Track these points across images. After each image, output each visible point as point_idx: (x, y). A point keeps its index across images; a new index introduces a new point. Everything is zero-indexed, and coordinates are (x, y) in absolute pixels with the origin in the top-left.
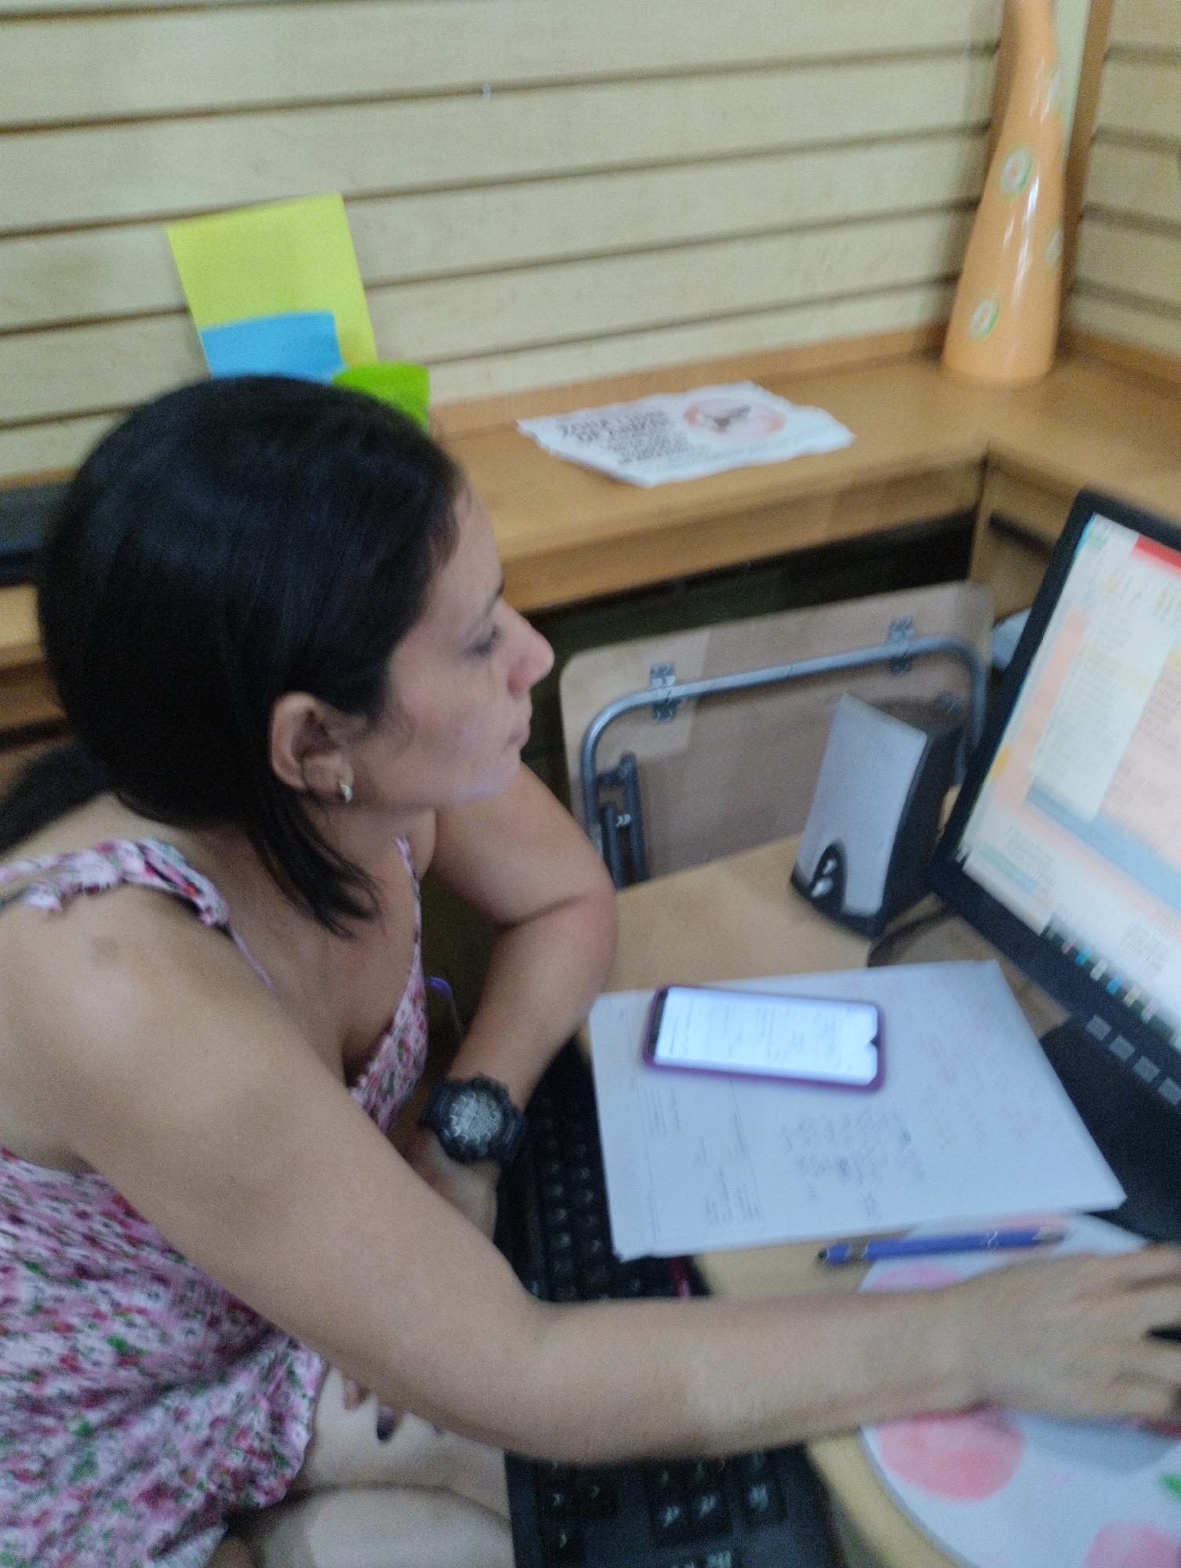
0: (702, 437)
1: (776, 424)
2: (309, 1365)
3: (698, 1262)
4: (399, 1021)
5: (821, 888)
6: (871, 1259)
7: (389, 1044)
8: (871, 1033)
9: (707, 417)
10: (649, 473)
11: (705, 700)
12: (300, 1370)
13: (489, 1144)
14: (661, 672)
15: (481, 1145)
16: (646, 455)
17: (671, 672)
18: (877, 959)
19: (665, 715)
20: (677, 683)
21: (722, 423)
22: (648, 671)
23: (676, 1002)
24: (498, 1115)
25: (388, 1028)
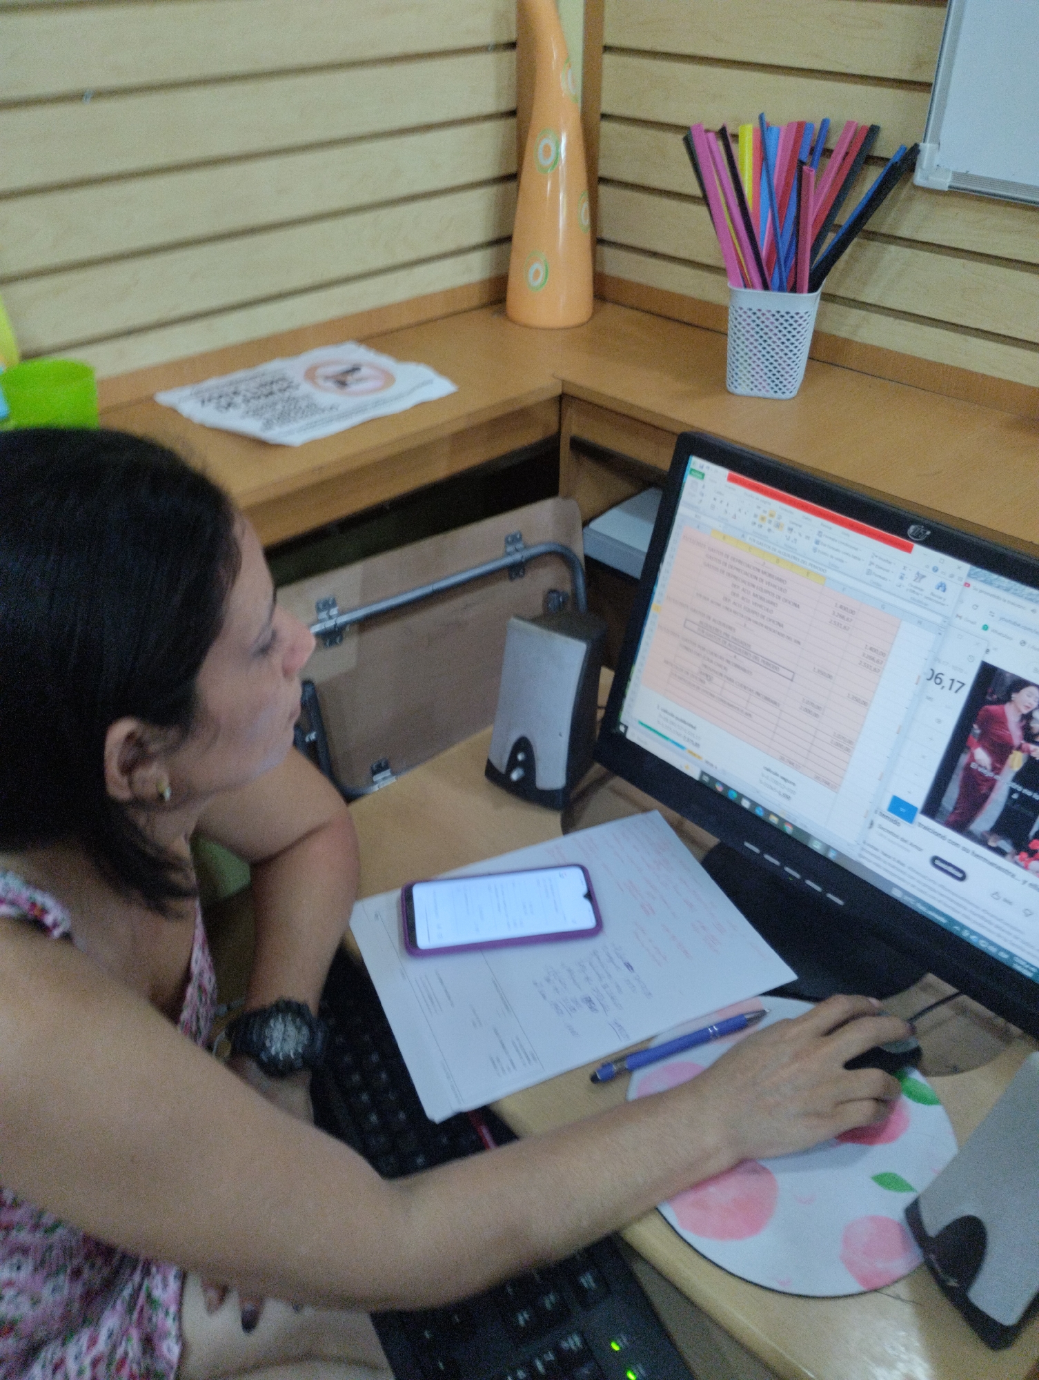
0: (327, 396)
1: (389, 379)
2: (165, 1286)
3: (494, 1108)
4: (195, 969)
5: (515, 776)
6: (630, 1071)
7: (191, 991)
8: (584, 889)
9: (327, 378)
10: (293, 434)
11: (365, 624)
12: (157, 1293)
13: (303, 1056)
14: (326, 605)
15: (296, 1059)
16: (284, 417)
17: (334, 604)
18: (568, 826)
19: (333, 643)
20: (341, 613)
21: (341, 381)
22: (314, 605)
23: (420, 894)
24: (305, 1031)
25: (187, 977)
